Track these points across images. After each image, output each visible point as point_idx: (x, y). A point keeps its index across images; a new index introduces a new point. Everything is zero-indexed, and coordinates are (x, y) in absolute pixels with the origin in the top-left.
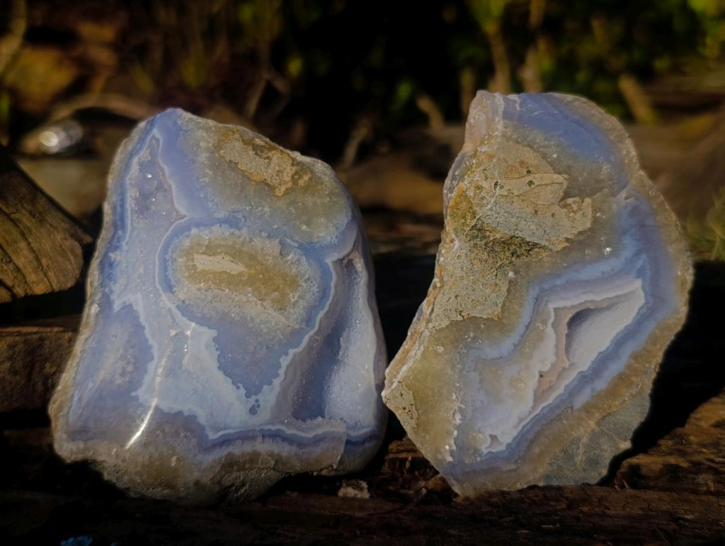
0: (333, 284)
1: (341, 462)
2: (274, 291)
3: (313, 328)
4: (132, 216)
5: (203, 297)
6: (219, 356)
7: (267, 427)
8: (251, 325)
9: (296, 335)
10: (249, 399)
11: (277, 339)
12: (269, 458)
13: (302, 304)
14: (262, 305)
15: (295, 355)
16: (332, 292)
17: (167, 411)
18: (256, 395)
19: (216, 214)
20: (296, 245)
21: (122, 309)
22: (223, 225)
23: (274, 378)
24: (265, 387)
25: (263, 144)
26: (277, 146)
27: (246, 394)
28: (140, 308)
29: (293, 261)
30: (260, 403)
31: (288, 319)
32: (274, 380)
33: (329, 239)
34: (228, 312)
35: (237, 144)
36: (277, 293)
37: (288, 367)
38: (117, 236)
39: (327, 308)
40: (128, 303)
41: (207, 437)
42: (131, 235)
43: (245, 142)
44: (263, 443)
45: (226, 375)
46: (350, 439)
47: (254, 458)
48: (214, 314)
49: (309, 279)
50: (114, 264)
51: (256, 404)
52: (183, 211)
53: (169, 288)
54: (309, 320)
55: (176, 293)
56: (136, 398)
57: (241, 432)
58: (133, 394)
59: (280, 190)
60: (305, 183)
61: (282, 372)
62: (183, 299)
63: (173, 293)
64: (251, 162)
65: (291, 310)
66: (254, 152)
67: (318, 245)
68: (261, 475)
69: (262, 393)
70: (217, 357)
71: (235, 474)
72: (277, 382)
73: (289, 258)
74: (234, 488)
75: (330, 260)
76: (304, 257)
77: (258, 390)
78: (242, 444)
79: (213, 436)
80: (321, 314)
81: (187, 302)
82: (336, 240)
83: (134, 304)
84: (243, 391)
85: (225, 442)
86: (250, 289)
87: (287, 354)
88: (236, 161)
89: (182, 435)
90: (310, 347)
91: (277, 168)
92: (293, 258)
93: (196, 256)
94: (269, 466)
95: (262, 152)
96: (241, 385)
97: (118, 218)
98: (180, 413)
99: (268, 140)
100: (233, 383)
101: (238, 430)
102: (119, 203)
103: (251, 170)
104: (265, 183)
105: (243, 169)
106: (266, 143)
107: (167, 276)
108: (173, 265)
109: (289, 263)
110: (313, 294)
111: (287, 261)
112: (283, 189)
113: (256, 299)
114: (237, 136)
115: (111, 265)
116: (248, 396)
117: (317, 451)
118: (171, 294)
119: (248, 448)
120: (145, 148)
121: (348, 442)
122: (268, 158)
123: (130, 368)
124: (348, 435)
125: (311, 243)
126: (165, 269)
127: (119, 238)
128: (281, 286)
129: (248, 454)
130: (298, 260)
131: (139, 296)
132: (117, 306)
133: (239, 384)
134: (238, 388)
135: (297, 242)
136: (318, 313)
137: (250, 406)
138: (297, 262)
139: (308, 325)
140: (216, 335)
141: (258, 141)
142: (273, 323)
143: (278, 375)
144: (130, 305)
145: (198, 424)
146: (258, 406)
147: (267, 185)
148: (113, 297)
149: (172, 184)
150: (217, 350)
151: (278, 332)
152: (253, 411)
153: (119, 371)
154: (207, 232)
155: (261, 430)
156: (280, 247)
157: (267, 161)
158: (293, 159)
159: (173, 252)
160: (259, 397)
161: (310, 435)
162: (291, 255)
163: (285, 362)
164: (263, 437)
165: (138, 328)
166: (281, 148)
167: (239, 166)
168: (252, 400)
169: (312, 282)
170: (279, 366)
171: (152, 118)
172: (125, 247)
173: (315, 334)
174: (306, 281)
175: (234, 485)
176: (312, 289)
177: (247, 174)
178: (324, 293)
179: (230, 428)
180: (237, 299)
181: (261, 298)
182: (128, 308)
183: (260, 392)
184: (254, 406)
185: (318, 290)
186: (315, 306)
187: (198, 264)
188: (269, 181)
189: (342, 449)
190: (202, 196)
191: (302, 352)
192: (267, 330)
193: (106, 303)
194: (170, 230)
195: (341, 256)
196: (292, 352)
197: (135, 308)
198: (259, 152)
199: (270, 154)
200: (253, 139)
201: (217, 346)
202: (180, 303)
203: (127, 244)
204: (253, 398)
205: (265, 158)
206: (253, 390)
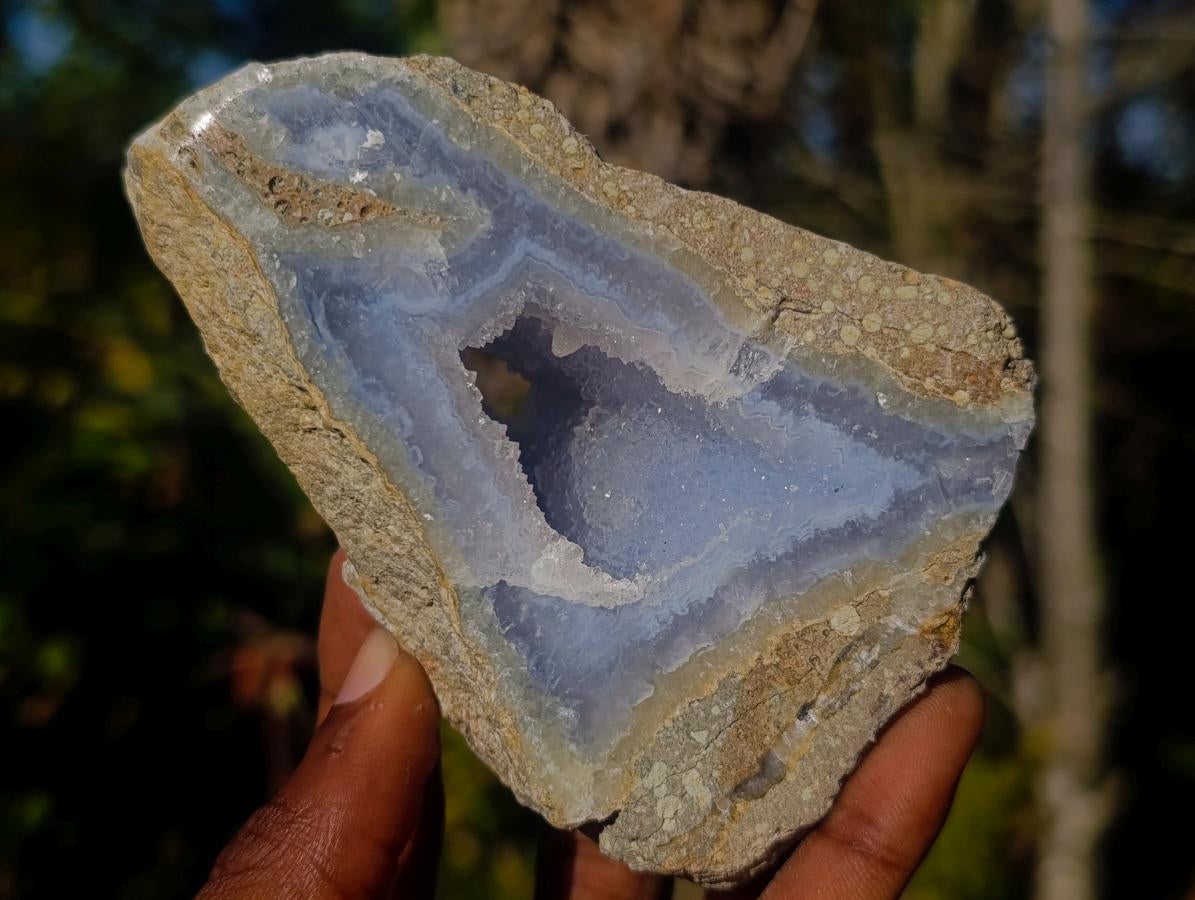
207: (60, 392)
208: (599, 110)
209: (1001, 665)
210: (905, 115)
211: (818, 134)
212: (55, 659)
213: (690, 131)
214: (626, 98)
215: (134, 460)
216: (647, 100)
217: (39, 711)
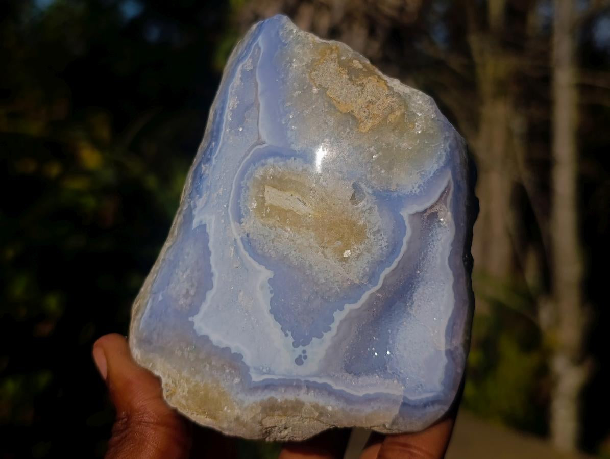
0: (405, 240)
1: (394, 423)
2: (338, 240)
3: (376, 284)
4: (225, 129)
5: (267, 233)
6: (271, 299)
7: (312, 380)
8: (308, 272)
9: (356, 289)
10: (296, 349)
11: (334, 291)
12: (313, 409)
13: (367, 257)
14: (323, 253)
15: (351, 311)
16: (404, 248)
17: (216, 345)
18: (304, 345)
19: (293, 145)
20: (370, 191)
21: (198, 227)
22: (298, 159)
23: (325, 332)
24: (315, 340)
25: (360, 66)
26: (377, 70)
27: (293, 343)
28: (211, 230)
29: (364, 209)
30: (307, 354)
31: (348, 272)
32: (324, 334)
33: (410, 188)
34: (288, 255)
35: (332, 65)
36: (340, 242)
37: (341, 322)
38: (211, 147)
39: (394, 265)
40: (203, 223)
41: (251, 378)
42: (221, 148)
43: (341, 64)
44: (308, 394)
45: (276, 321)
46: (407, 402)
47: (297, 407)
48: (273, 254)
49: (379, 230)
50: (204, 177)
51: (303, 355)
52: (264, 136)
53: (239, 218)
54: (372, 277)
55: (244, 224)
56: (192, 324)
57: (284, 380)
58: (190, 319)
59: (365, 125)
60: (395, 119)
61: (334, 326)
62: (248, 232)
63: (241, 223)
64: (343, 89)
65: (353, 263)
66: (347, 77)
67: (395, 194)
68: (303, 423)
69: (310, 345)
70: (269, 300)
71: (276, 418)
72: (328, 337)
73: (360, 205)
74: (276, 429)
75: (406, 213)
76: (376, 206)
77: (306, 342)
78: (285, 391)
79: (256, 378)
80: (387, 271)
81: (251, 236)
82: (418, 190)
83: (207, 225)
84: (291, 339)
85: (268, 386)
86: (313, 234)
87: (342, 309)
88: (326, 87)
89: (227, 371)
90: (369, 306)
91: (369, 97)
92: (364, 206)
93: (267, 188)
94: (312, 416)
95: (357, 77)
96: (290, 333)
97: (215, 128)
98: (227, 349)
99: (368, 62)
100: (282, 329)
101: (281, 377)
102: (219, 112)
103: (339, 98)
104: (350, 115)
105: (331, 96)
106: (365, 66)
107: (239, 204)
108: (245, 192)
109: (359, 211)
110: (381, 248)
111: (357, 209)
112: (369, 124)
113: (317, 246)
114: (334, 55)
115: (201, 176)
116: (296, 345)
117: (367, 410)
118: (238, 224)
119: (291, 396)
120: (249, 56)
121: (405, 405)
122: (362, 85)
123: (192, 292)
124: (405, 398)
125: (388, 191)
126: (238, 195)
127: (211, 150)
128: (346, 235)
129: (291, 402)
130: (370, 209)
131: (214, 218)
132: (195, 223)
133: (287, 332)
134: (287, 335)
135: (372, 188)
136: (383, 269)
137: (297, 356)
138: (368, 211)
139: (370, 281)
140: (272, 276)
141: (356, 64)
142: (331, 274)
143: (329, 329)
144: (205, 225)
145: (244, 363)
146: (305, 357)
147: (354, 118)
148: (195, 212)
149: (262, 102)
150: (271, 292)
151: (336, 284)
152: (299, 361)
153: (184, 291)
154: (281, 163)
155: (307, 381)
156: (353, 191)
157: (359, 88)
158: (390, 88)
159: (248, 179)
160: (306, 348)
161: (361, 393)
162: (363, 202)
163: (339, 316)
164: (308, 387)
165: (206, 253)
166: (380, 73)
167: (328, 93)
168: (299, 351)
169: (381, 235)
170: (332, 320)
171: (263, 22)
172: (214, 162)
173: (378, 291)
174: (374, 233)
175: (275, 427)
176: (380, 243)
177: (334, 102)
178: (394, 247)
179: (273, 374)
180: (298, 242)
181: (323, 245)
182: (203, 227)
183: (309, 343)
184: (300, 356)
185: (387, 244)
186: (382, 261)
187: (267, 198)
188: (356, 114)
189: (396, 411)
190: (283, 123)
191: (360, 308)
192: (323, 281)
193: (189, 218)
194: (250, 154)
195: (421, 208)
196: (348, 307)
197: (208, 230)
198: (353, 77)
199: (365, 81)
200: (351, 61)
201: (272, 289)
202: (245, 235)
203: (216, 158)
204: (301, 348)
205: (358, 85)
206: (301, 341)
207: (54, 170)
208: (324, 22)
209: (532, 303)
210: (483, 24)
211: (440, 35)
212: (52, 303)
213: (372, 32)
214: (338, 15)
215: (90, 202)
216: (349, 17)
217: (46, 329)
